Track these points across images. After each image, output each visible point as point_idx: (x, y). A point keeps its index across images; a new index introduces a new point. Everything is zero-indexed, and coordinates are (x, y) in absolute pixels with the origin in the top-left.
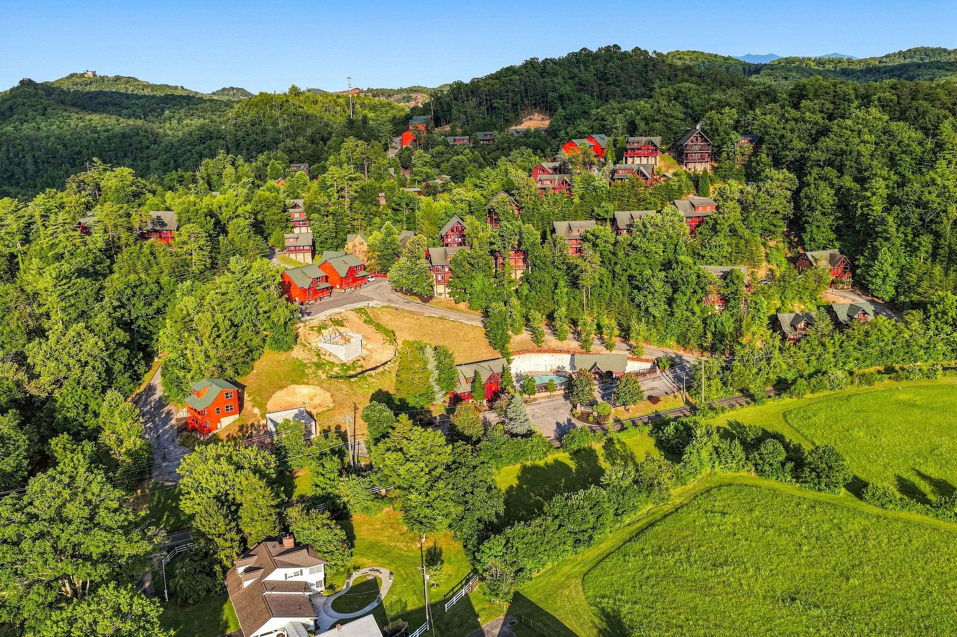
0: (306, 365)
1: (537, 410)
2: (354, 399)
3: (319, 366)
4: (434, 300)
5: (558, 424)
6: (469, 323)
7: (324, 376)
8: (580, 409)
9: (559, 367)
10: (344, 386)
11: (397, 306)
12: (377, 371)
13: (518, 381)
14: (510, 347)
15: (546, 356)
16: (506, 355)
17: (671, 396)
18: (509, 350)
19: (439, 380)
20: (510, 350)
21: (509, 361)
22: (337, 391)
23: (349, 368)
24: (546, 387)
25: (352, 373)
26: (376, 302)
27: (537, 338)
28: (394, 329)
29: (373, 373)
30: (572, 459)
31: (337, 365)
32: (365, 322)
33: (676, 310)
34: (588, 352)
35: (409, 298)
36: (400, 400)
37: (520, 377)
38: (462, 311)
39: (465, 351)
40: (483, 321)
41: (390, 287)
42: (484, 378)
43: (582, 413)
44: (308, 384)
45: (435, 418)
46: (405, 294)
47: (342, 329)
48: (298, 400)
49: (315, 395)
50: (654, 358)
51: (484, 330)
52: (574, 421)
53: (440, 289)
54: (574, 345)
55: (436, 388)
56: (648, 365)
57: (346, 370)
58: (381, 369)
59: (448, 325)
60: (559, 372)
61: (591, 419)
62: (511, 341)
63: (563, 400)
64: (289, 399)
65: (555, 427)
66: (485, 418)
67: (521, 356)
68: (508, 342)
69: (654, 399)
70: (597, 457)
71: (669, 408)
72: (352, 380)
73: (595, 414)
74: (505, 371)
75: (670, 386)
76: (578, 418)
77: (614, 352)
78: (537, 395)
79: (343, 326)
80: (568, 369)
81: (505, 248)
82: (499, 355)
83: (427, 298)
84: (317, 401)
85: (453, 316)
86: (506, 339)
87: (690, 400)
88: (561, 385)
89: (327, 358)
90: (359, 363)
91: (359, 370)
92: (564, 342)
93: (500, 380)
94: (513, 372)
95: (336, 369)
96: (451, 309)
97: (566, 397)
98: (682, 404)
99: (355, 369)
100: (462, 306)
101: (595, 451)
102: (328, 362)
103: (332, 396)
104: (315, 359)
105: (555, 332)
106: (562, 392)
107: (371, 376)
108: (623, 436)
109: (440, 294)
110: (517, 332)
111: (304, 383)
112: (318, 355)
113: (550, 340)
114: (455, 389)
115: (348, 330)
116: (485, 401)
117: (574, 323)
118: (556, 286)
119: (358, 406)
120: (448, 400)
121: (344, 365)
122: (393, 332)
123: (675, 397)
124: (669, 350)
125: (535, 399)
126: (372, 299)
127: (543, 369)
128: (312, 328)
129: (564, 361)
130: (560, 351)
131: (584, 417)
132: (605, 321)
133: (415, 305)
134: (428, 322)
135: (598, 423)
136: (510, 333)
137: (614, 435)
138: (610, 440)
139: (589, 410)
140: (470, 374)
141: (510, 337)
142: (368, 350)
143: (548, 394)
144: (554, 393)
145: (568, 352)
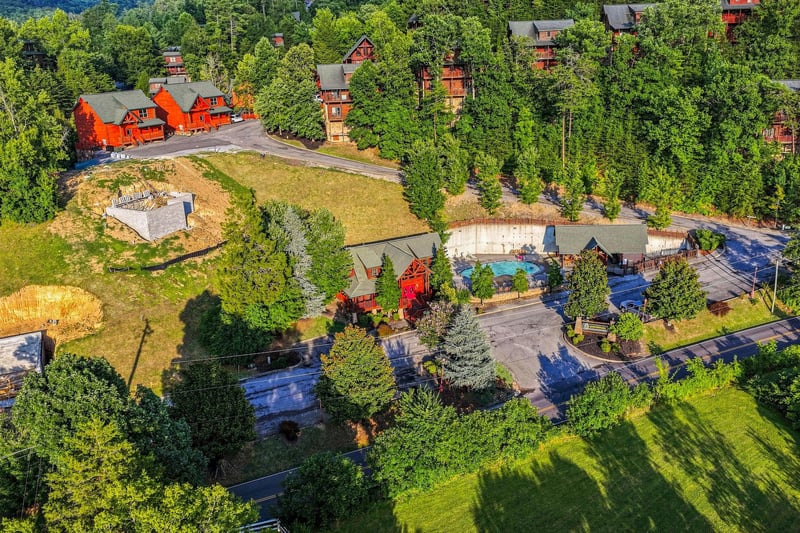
0: (70, 247)
1: (500, 329)
2: (150, 312)
3: (92, 248)
4: (325, 145)
5: (543, 360)
6: (378, 177)
7: (98, 268)
8: (581, 327)
9: (525, 247)
10: (134, 287)
11: (263, 152)
12: (207, 257)
13: (459, 271)
14: (445, 215)
15: (503, 229)
16: (438, 227)
17: (745, 300)
18: (442, 220)
19: (314, 275)
20: (444, 220)
21: (444, 238)
22: (117, 296)
23: (154, 252)
24: (510, 283)
25: (158, 260)
26: (233, 147)
27: (488, 200)
28: (254, 186)
29: (199, 260)
30: (591, 453)
31: (132, 247)
32: (205, 175)
33: (717, 151)
34: (573, 221)
35: (287, 142)
36: (233, 316)
37: (462, 264)
38: (368, 161)
39: (369, 222)
40: (400, 175)
41: (262, 128)
42: (400, 269)
43: (587, 336)
44: (62, 283)
45: (306, 345)
46: (283, 137)
47: (159, 186)
48: (39, 314)
49: (73, 306)
50: (684, 230)
51: (402, 189)
52: (572, 351)
53: (335, 129)
54: (550, 210)
55: (309, 289)
56: (677, 243)
57: (147, 256)
58: (216, 253)
59: (343, 180)
60: (525, 254)
61: (607, 349)
62: (446, 204)
63: (542, 308)
64: (19, 313)
65: (537, 366)
66: (401, 347)
67: (463, 229)
68: (441, 206)
69: (717, 307)
70: (643, 444)
71: (746, 322)
72: (154, 274)
73: (612, 337)
74: (437, 253)
75: (731, 279)
76: (580, 346)
77: (616, 222)
78: (496, 298)
79: (162, 180)
80: (540, 250)
81: (434, 59)
82: (427, 228)
83: (315, 142)
84: (75, 316)
85: (352, 168)
86: (437, 202)
87: (781, 306)
88: (535, 277)
89: (116, 234)
90: (176, 243)
91: (172, 255)
92: (533, 205)
93: (429, 272)
94: (450, 254)
95: (127, 254)
96: (352, 158)
97: (547, 300)
98: (768, 316)
99: (166, 252)
100: (369, 153)
101: (632, 427)
102: (115, 241)
103: (103, 307)
104: (91, 237)
105: (517, 190)
106: (539, 291)
107: (195, 267)
108: (684, 392)
109: (336, 137)
110: (456, 191)
111: (54, 282)
112: (100, 229)
113: (510, 203)
114: (347, 291)
115: (170, 187)
116: (401, 311)
117: (546, 176)
118: (515, 117)
119: (153, 326)
120: (334, 309)
121: (145, 246)
122: (251, 191)
123: (753, 301)
124: (704, 219)
125: (492, 306)
126: (229, 143)
127: (498, 250)
128: (102, 184)
129: (533, 237)
130: (529, 221)
131: (593, 344)
132: (594, 173)
133: (295, 151)
134: (311, 175)
135: (621, 356)
136: (444, 191)
137: (669, 390)
138: (660, 401)
139: (600, 329)
140: (375, 261)
141: (444, 198)
142: (199, 219)
143: (514, 295)
144: (526, 294)
145: (540, 221)
